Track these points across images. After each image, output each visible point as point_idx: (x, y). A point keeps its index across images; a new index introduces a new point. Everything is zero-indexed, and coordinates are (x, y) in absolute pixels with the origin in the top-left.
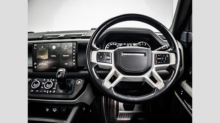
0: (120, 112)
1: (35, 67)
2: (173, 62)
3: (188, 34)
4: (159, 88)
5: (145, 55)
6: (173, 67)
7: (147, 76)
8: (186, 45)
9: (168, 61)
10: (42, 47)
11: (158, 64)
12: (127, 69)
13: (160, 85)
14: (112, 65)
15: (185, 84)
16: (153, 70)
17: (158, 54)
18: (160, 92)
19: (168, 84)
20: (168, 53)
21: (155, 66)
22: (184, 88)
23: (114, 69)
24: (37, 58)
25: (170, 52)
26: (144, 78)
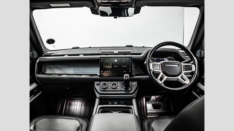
0: (148, 112)
1: (102, 74)
2: (194, 69)
3: (201, 52)
4: (187, 84)
5: (178, 66)
6: (194, 72)
7: (179, 77)
8: (199, 58)
9: (191, 69)
10: (107, 60)
11: (185, 70)
12: (169, 73)
13: (187, 82)
14: (161, 71)
15: (200, 85)
16: (183, 74)
17: (185, 65)
18: (188, 86)
19: (192, 81)
20: (191, 64)
21: (183, 72)
22: (199, 87)
23: (162, 74)
24: (103, 67)
25: (192, 64)
26: (178, 79)
